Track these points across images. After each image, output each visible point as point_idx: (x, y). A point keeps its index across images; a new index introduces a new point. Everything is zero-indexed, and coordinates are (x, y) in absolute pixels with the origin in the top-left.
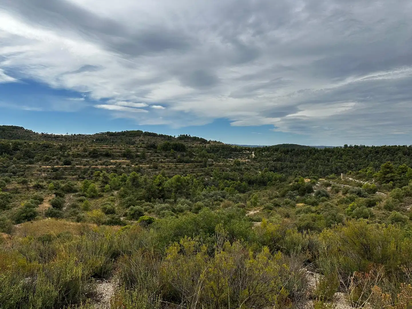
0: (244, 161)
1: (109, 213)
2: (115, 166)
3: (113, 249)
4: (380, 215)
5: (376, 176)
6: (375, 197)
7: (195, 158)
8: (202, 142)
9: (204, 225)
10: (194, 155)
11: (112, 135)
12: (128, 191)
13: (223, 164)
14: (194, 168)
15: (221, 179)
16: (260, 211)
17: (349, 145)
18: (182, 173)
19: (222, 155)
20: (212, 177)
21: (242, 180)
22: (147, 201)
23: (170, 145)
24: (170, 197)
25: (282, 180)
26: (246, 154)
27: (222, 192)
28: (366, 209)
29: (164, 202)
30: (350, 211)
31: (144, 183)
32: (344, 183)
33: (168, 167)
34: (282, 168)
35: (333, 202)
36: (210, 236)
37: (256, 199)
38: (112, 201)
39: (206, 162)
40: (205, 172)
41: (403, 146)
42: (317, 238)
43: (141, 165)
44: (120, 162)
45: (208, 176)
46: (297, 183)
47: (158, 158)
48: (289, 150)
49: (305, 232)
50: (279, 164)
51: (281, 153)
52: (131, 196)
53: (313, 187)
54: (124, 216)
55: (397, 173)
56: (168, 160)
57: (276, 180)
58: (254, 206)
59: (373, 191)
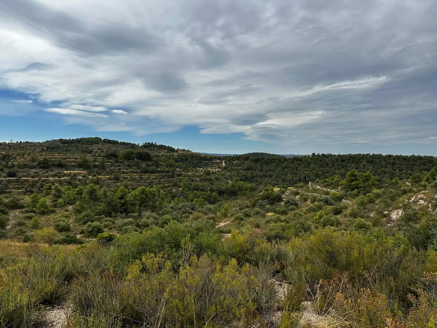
0: (214, 170)
1: (63, 230)
2: (69, 178)
3: (66, 271)
4: (347, 222)
5: (342, 184)
6: (341, 204)
7: (161, 168)
8: (169, 151)
9: (170, 240)
10: (161, 165)
11: (66, 143)
12: (85, 205)
13: (192, 174)
14: (161, 179)
15: (190, 190)
16: (230, 222)
17: (316, 154)
18: (148, 184)
19: (191, 165)
20: (180, 188)
21: (212, 191)
22: (107, 217)
23: (133, 154)
24: (134, 211)
25: (253, 190)
26: (216, 163)
27: (191, 204)
28: (332, 216)
29: (127, 217)
30: (318, 219)
31: (103, 196)
32: (312, 191)
33: (132, 177)
34: (253, 177)
35: (301, 211)
36: (176, 251)
37: (226, 210)
38: (66, 217)
39: (173, 173)
40: (172, 182)
41: (367, 154)
42: (286, 248)
43: (99, 177)
44: (76, 173)
45: (176, 187)
46: (267, 192)
47: (119, 168)
48: (259, 159)
49: (274, 242)
50: (249, 174)
51: (251, 161)
52: (89, 211)
53: (282, 196)
54: (80, 233)
55: (361, 181)
56: (132, 170)
57: (246, 190)
58: (224, 217)
59: (340, 199)
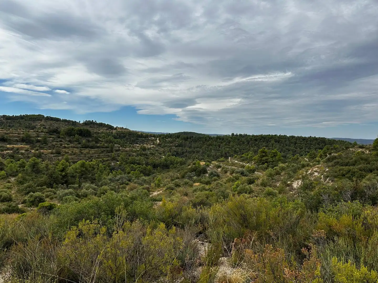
0: (149, 146)
1: (5, 200)
2: (12, 152)
3: (5, 238)
4: (258, 190)
5: (255, 159)
6: (254, 176)
7: (101, 144)
8: (108, 128)
9: (106, 209)
10: (100, 141)
11: (9, 119)
12: (27, 177)
13: (129, 149)
14: (100, 153)
15: (127, 163)
16: (163, 192)
17: (235, 134)
18: (87, 158)
19: (129, 141)
20: (118, 161)
21: (147, 164)
22: (48, 188)
23: (74, 131)
24: (74, 183)
25: (182, 163)
26: (151, 140)
27: (127, 176)
28: (247, 186)
29: (68, 188)
30: (236, 188)
31: (45, 169)
32: (231, 165)
33: (72, 152)
34: (183, 153)
35: (222, 181)
36: (111, 218)
37: (159, 181)
38: (8, 188)
39: (112, 148)
40: (111, 157)
41: (275, 135)
42: (209, 213)
43: (42, 151)
44: (18, 147)
45: (114, 161)
46: (194, 165)
47: (61, 144)
48: (188, 137)
49: (199, 208)
50: (180, 150)
51: (182, 139)
52: (31, 182)
53: (207, 169)
54: (22, 203)
55: (270, 157)
56: (72, 145)
57: (177, 163)
58: (157, 187)
59: (253, 171)
